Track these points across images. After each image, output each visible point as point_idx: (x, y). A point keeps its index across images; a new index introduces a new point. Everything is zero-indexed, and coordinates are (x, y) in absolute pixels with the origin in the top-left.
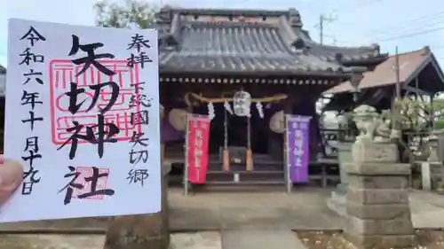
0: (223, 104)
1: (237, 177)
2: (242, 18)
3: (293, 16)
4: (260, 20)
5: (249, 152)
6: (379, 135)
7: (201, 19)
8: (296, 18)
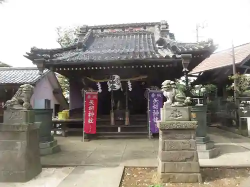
0: (106, 83)
1: (119, 129)
2: (130, 28)
3: (163, 25)
4: (142, 29)
5: (127, 113)
6: (176, 101)
7: (105, 31)
8: (165, 26)
